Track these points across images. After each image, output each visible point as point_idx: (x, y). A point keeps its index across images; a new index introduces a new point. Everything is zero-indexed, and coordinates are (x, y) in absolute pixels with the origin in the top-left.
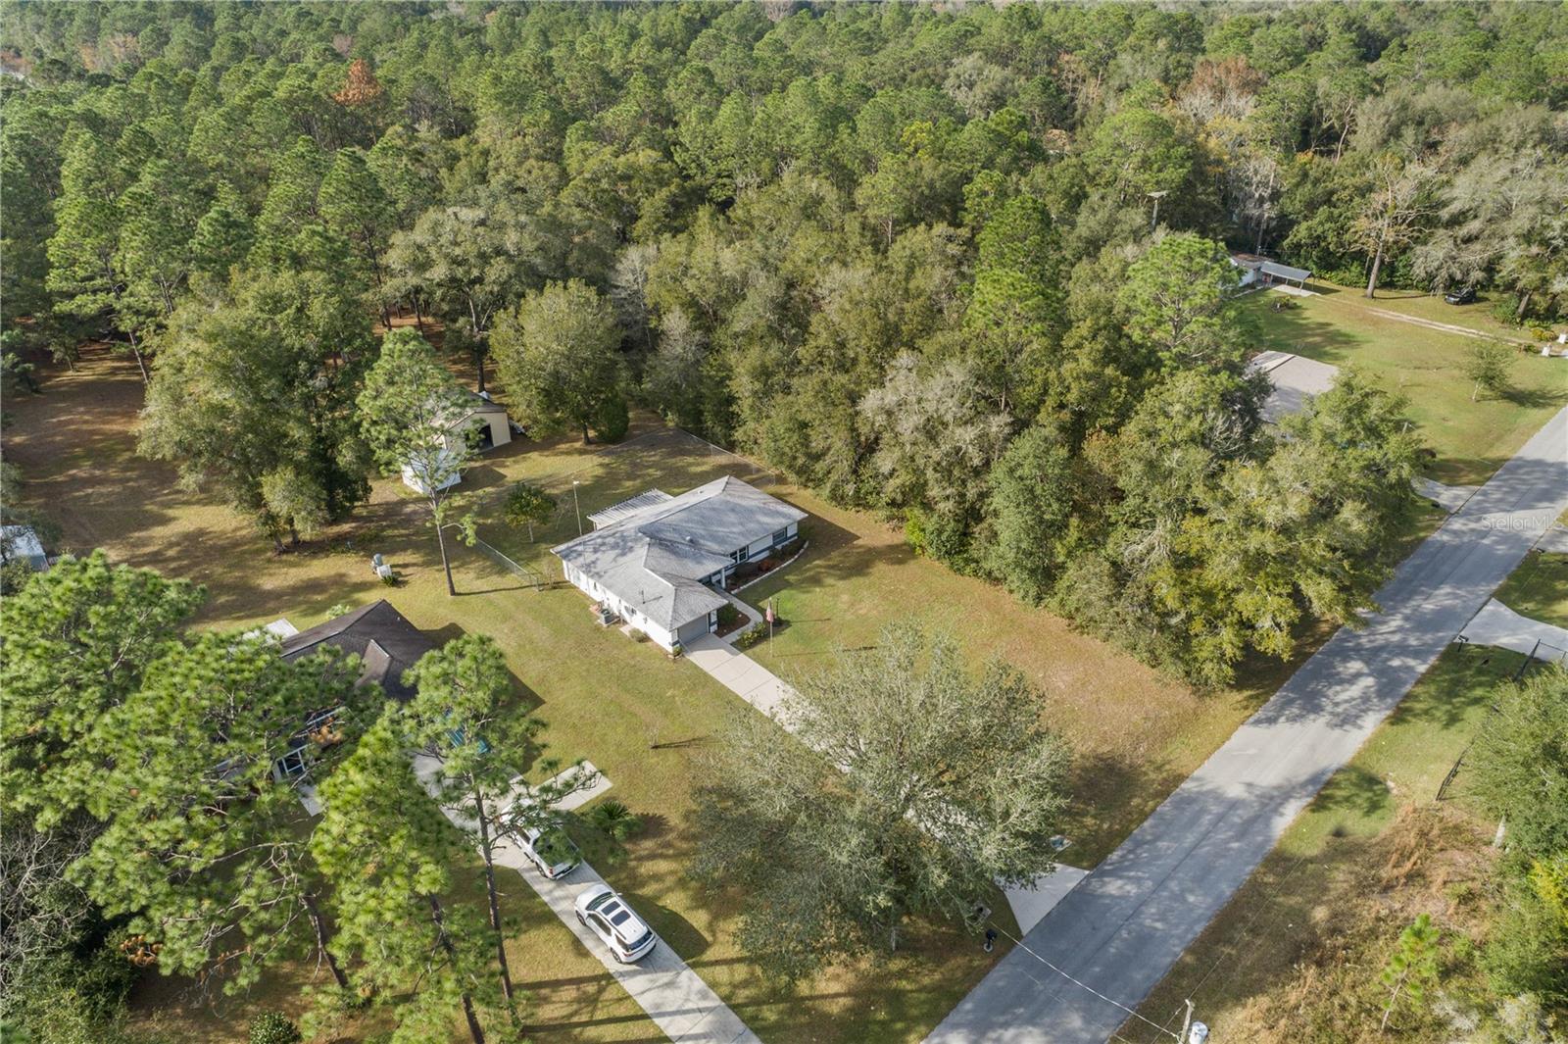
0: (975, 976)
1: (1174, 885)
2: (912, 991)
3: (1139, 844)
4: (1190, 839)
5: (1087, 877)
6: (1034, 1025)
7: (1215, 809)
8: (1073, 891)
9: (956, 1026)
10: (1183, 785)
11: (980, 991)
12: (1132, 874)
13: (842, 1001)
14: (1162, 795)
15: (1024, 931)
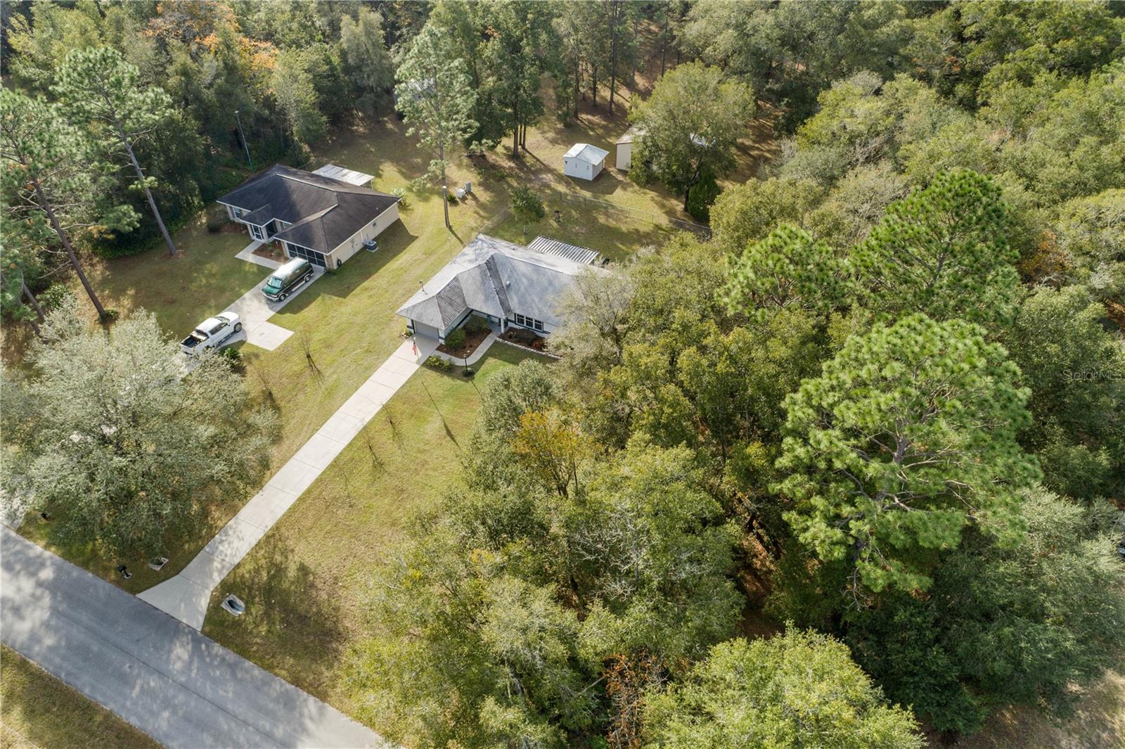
0: (103, 572)
1: (181, 698)
3: (232, 667)
4: (241, 709)
5: (194, 631)
6: (52, 614)
7: (279, 732)
8: (179, 624)
9: (61, 569)
10: (312, 699)
12: (195, 665)
14: (297, 682)
15: (139, 596)
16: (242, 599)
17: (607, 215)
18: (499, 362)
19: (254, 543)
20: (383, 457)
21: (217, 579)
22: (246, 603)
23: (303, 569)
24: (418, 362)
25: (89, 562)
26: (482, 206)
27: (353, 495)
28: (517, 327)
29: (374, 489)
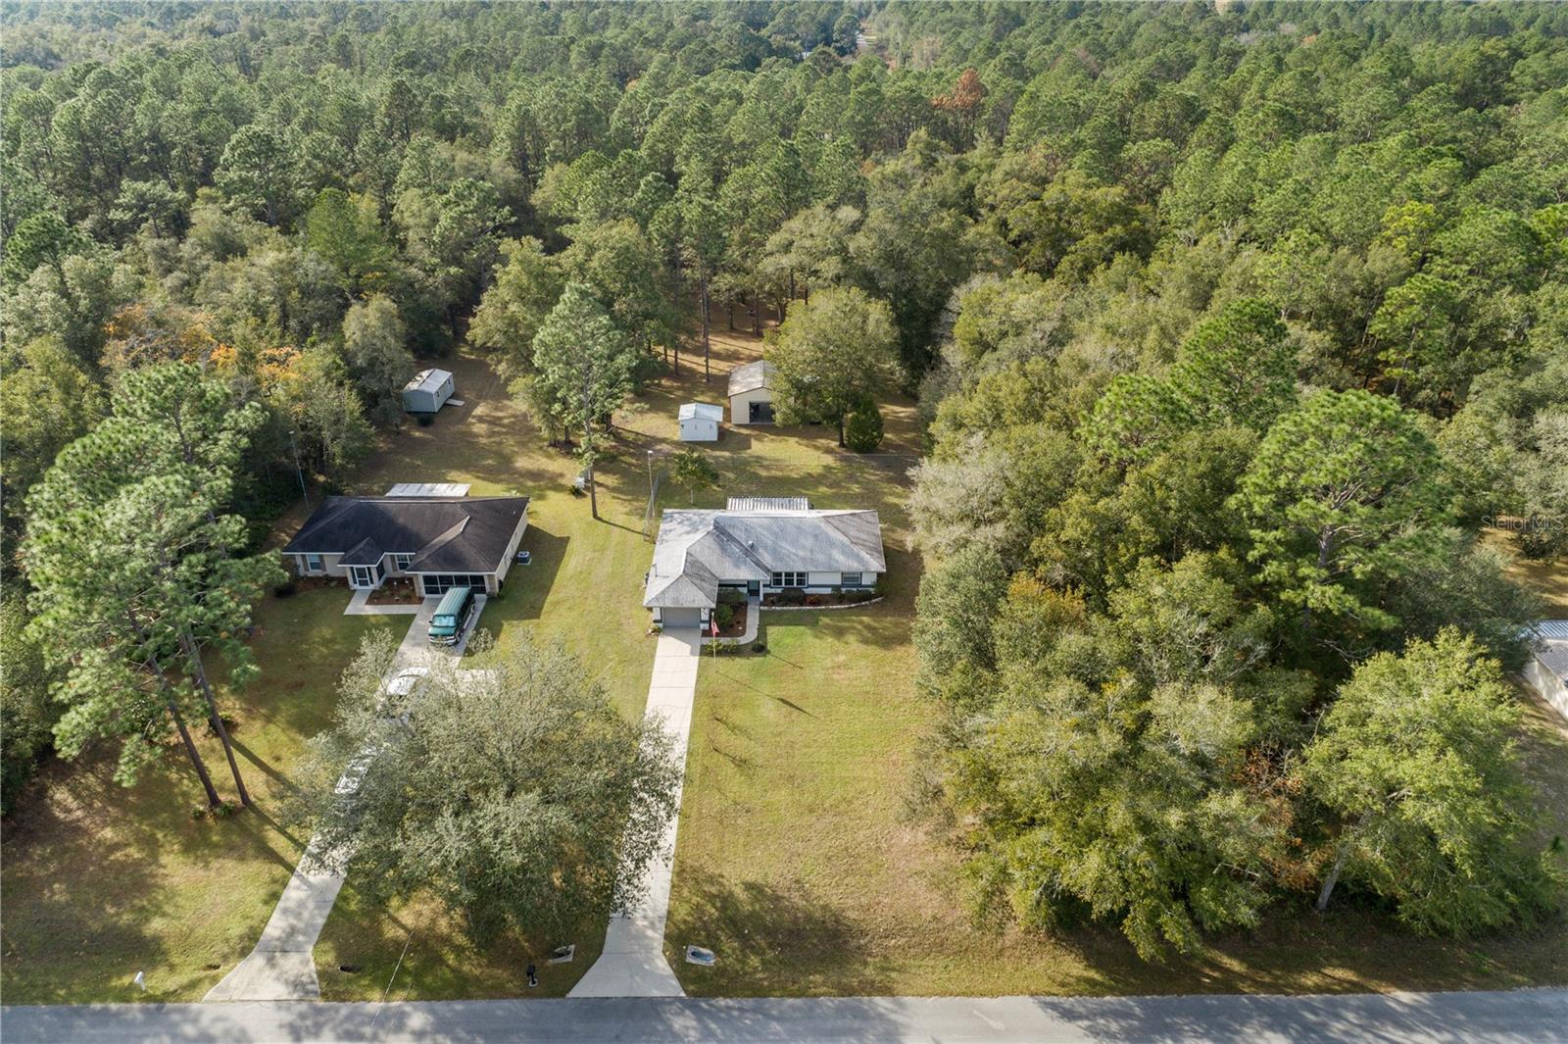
0: (497, 992)
2: (448, 966)
3: (759, 1010)
5: (680, 999)
8: (651, 1000)
9: (432, 1012)
10: (879, 999)
11: (479, 1005)
12: (713, 1026)
13: (401, 932)
14: (847, 991)
15: (572, 994)
16: (704, 946)
17: (767, 468)
18: (782, 629)
19: (668, 886)
20: (742, 753)
21: (657, 937)
22: (712, 948)
23: (749, 887)
24: (692, 653)
25: (462, 988)
26: (614, 490)
27: (739, 800)
28: (773, 591)
29: (758, 787)
